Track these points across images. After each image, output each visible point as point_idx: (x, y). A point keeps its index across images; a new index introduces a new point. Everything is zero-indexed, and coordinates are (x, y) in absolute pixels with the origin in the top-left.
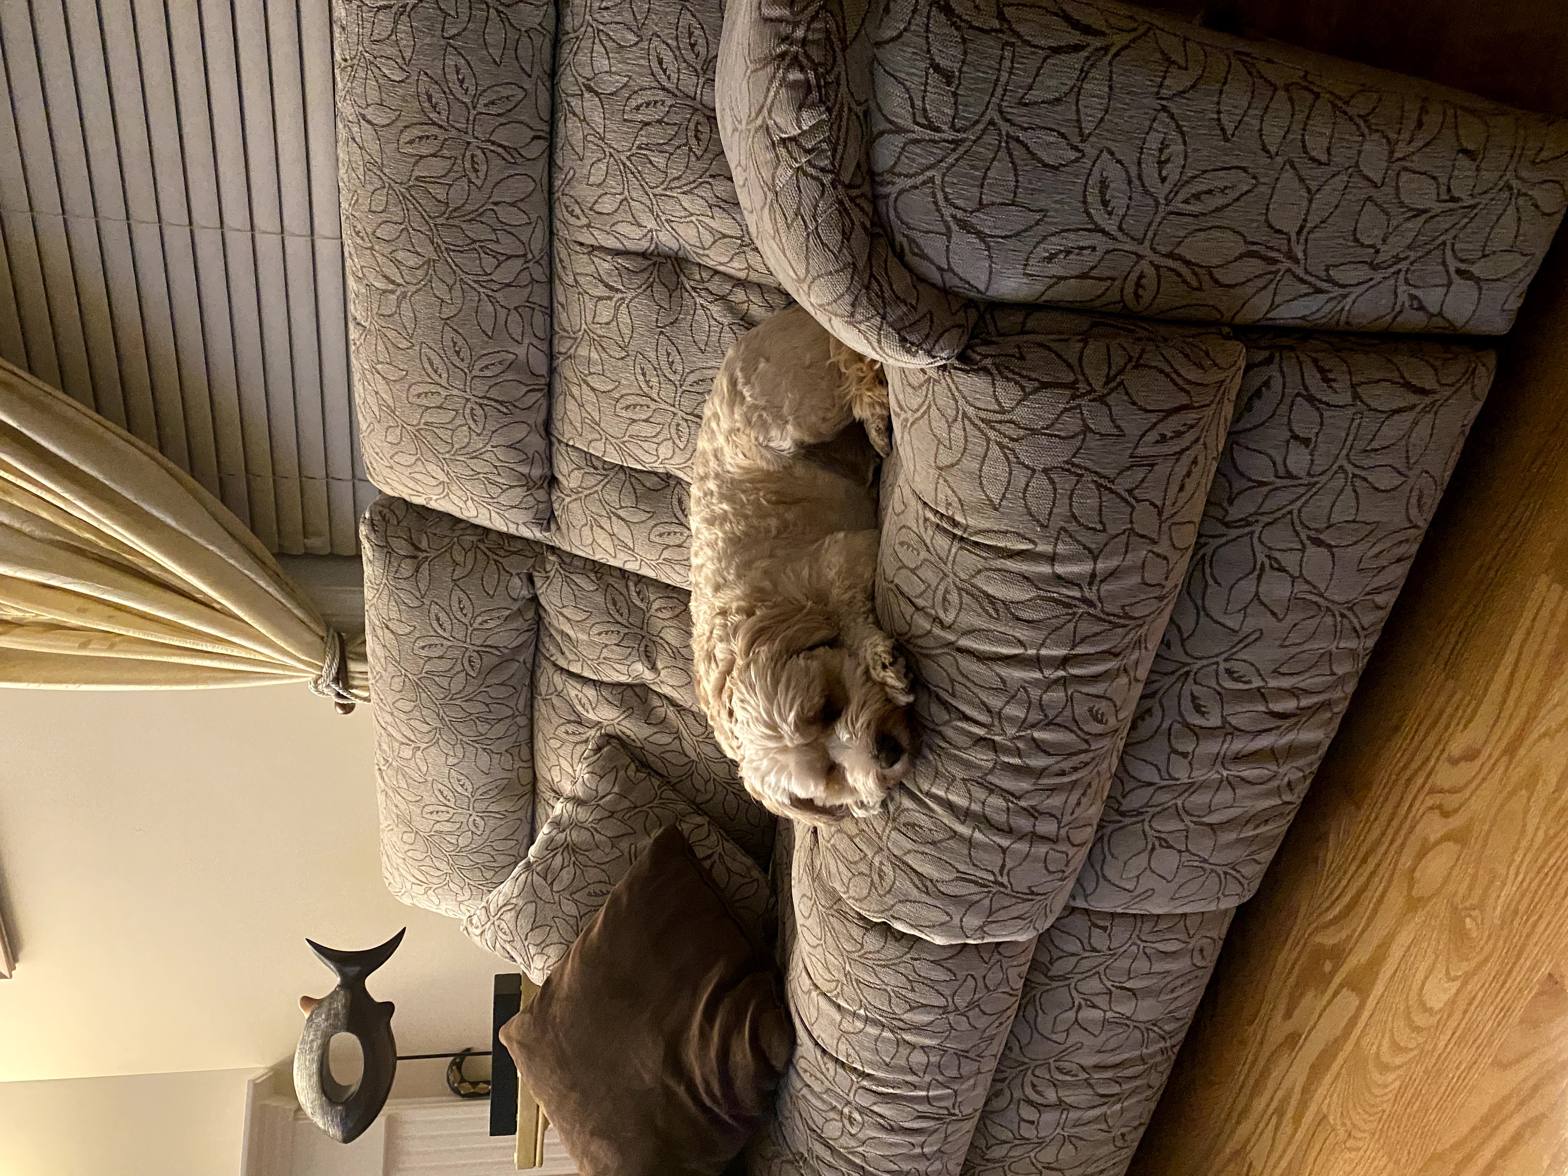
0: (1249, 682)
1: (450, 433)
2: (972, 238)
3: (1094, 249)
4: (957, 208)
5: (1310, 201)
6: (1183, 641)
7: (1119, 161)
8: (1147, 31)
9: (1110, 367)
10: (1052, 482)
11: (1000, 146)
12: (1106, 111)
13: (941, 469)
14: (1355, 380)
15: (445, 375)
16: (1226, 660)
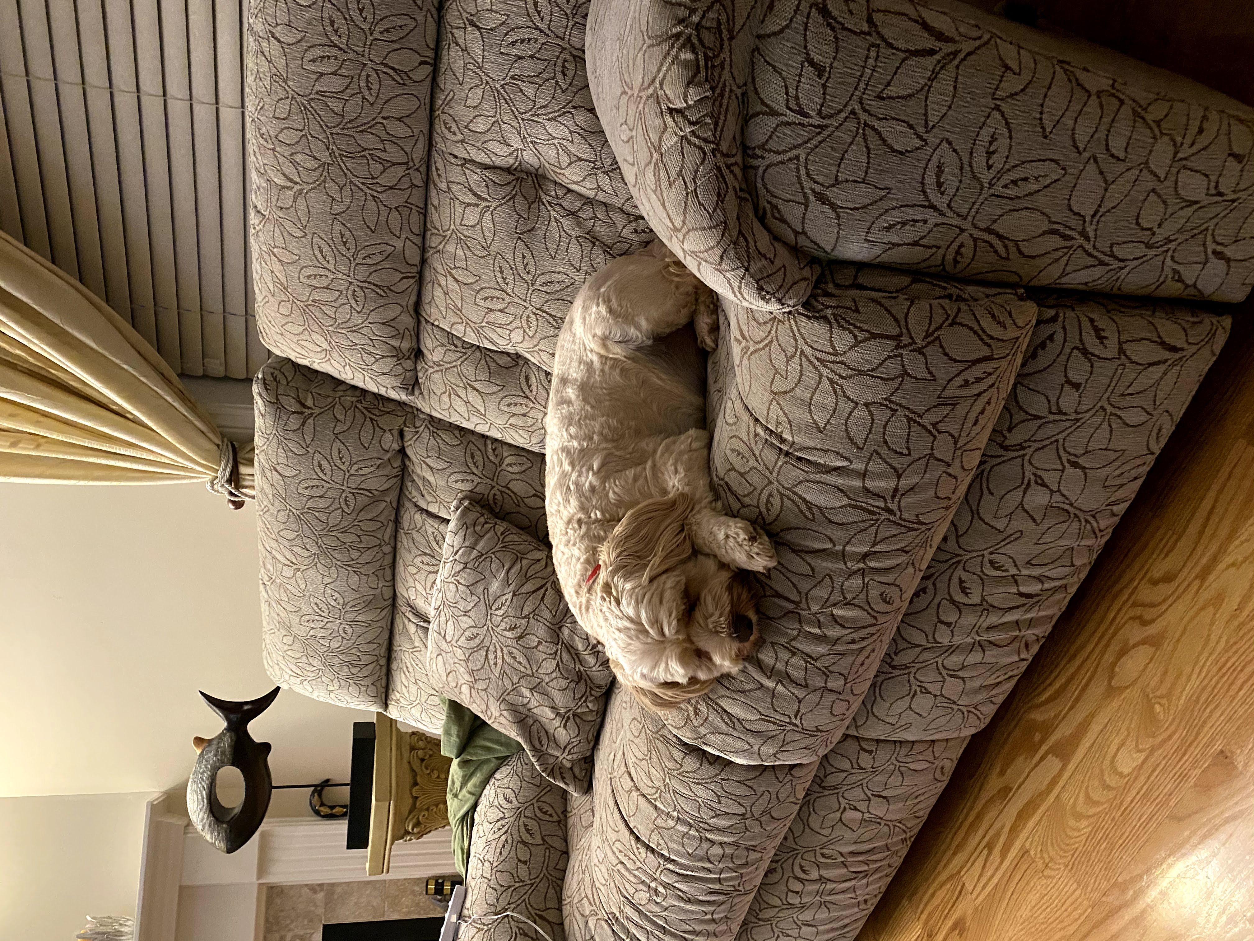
0: (1007, 571)
1: (334, 310)
2: (827, 209)
3: (925, 222)
4: (815, 182)
5: (1106, 190)
6: (958, 537)
7: (955, 151)
8: (990, 40)
9: (930, 324)
10: (871, 414)
11: (857, 133)
12: (950, 107)
13: (775, 394)
14: (1123, 338)
15: (332, 261)
16: (991, 553)
